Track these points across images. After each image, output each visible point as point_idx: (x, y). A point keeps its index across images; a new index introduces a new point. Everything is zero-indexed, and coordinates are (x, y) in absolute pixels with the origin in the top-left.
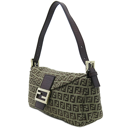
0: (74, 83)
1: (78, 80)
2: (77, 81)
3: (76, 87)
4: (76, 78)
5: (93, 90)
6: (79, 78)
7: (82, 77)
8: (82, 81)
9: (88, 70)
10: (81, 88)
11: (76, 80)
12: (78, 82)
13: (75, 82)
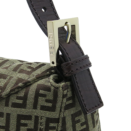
0: (10, 104)
1: (24, 91)
2: (22, 94)
3: (20, 117)
4: (17, 83)
5: (79, 121)
6: (27, 85)
7: (39, 78)
8: (37, 95)
9: (58, 53)
10: (37, 117)
11: (17, 93)
12: (25, 98)
13: (13, 99)
